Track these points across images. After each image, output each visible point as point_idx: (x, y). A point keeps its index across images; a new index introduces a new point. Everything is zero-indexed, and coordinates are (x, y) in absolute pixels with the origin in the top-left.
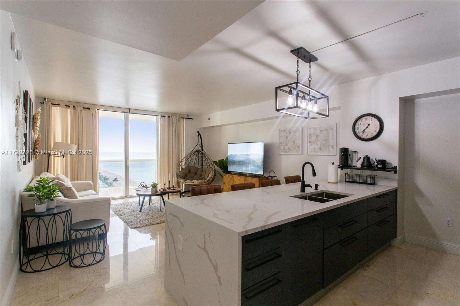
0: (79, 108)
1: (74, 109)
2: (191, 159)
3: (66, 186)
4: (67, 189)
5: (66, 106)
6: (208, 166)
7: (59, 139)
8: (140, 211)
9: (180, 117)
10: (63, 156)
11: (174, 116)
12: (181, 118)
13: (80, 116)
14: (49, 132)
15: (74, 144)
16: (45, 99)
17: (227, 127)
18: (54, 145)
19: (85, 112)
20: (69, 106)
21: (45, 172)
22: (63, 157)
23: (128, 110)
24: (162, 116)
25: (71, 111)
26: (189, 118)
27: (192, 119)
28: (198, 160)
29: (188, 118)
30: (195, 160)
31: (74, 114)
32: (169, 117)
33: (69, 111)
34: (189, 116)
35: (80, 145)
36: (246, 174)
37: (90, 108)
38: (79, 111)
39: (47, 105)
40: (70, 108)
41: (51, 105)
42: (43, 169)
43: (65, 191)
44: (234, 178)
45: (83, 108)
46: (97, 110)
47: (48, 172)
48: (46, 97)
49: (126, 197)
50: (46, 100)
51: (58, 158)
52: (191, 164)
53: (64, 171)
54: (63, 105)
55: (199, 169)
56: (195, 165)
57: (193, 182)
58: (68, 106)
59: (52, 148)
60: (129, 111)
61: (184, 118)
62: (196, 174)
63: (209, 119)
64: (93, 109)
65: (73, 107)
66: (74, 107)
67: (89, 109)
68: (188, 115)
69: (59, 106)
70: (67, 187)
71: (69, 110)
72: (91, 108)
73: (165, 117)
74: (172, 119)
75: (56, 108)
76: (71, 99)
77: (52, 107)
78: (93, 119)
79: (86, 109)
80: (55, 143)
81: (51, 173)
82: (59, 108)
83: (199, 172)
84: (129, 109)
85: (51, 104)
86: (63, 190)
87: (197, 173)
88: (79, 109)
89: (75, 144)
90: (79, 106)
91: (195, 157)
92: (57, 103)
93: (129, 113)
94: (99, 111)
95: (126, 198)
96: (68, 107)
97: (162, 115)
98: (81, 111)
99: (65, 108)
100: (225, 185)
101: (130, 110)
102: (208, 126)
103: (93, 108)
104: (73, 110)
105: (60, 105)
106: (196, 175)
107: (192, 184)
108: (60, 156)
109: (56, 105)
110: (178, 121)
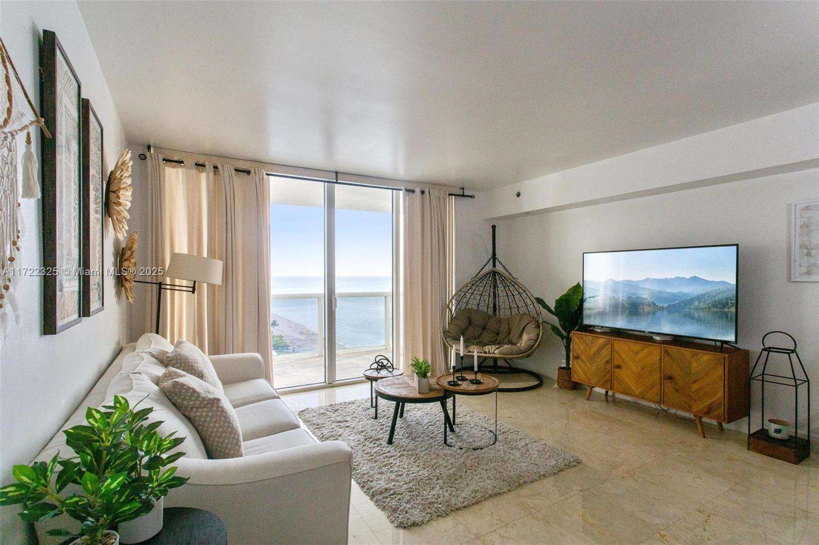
0: (227, 171)
1: (215, 174)
2: (472, 294)
3: (203, 394)
4: (206, 406)
5: (196, 164)
6: (515, 311)
7: (182, 247)
8: (390, 442)
9: (447, 193)
10: (191, 289)
11: (434, 190)
12: (449, 194)
13: (228, 189)
14: (160, 228)
15: (215, 259)
16: (149, 147)
17: (569, 211)
18: (172, 260)
19: (239, 180)
20: (204, 166)
21: (151, 332)
22: (193, 292)
23: (334, 175)
24: (406, 190)
25: (208, 179)
26: (465, 194)
27: (471, 196)
29: (462, 194)
30: (481, 295)
31: (215, 183)
32: (423, 192)
33: (204, 178)
34: (465, 190)
35: (230, 262)
36: (651, 335)
37: (250, 169)
38: (227, 180)
39: (154, 161)
40: (205, 171)
41: (162, 163)
42: (148, 327)
43: (198, 414)
44: (616, 347)
45: (236, 170)
46: (265, 176)
47: (157, 332)
48: (152, 143)
49: (331, 384)
50: (152, 151)
51: (181, 295)
52: (472, 305)
53: (194, 331)
54: (189, 162)
56: (481, 308)
57: (487, 351)
58: (200, 166)
59: (167, 269)
60: (337, 177)
61: (452, 195)
62: (484, 328)
63: (518, 195)
64: (257, 171)
65: (212, 167)
66: (216, 167)
67: (248, 172)
68: (463, 189)
69: (182, 165)
70: (204, 399)
71: (203, 176)
72: (253, 172)
73: (413, 191)
74: (430, 196)
75: (174, 170)
76: (208, 146)
77: (167, 168)
78: (259, 199)
79: (242, 173)
80: (174, 256)
81: (166, 338)
82: (180, 169)
83: (492, 324)
84: (337, 173)
85: (164, 160)
86: (194, 410)
87: (488, 327)
88: (226, 174)
89: (218, 259)
90: (225, 165)
91: (482, 289)
92: (176, 159)
93: (337, 183)
94: (270, 177)
95: (331, 387)
96: (201, 168)
97: (407, 188)
98: (230, 176)
99: (194, 171)
100: (580, 361)
101: (339, 174)
102: (514, 212)
103: (256, 169)
104: (212, 174)
105: (182, 162)
106: (487, 333)
107: (484, 355)
109: (174, 164)
110: (442, 201)
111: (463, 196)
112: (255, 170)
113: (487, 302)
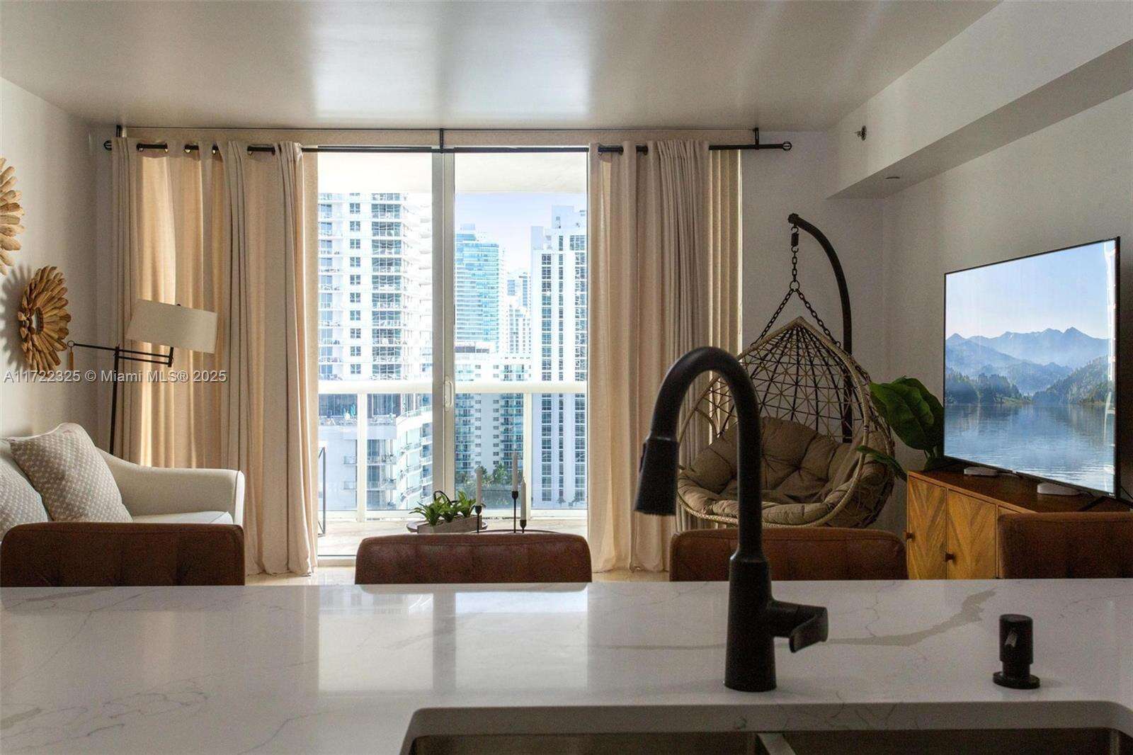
0: (235, 152)
1: (214, 161)
5: (187, 147)
9: (706, 147)
11: (670, 143)
12: (713, 148)
16: (119, 128)
20: (199, 148)
22: (170, 364)
23: (436, 136)
24: (602, 150)
25: (204, 168)
26: (761, 143)
27: (780, 146)
28: (811, 383)
30: (797, 383)
32: (643, 150)
33: (198, 170)
34: (761, 133)
37: (272, 145)
38: (232, 163)
39: (124, 151)
40: (200, 158)
41: (137, 151)
45: (249, 149)
48: (124, 121)
50: (123, 134)
54: (177, 145)
55: (815, 436)
56: (801, 418)
58: (192, 149)
60: (441, 140)
62: (796, 467)
63: (863, 134)
64: (284, 148)
65: (211, 151)
66: (216, 150)
67: (272, 150)
68: (756, 130)
69: (165, 151)
71: (198, 166)
72: (276, 148)
73: (619, 150)
74: (660, 160)
75: (156, 161)
77: (145, 159)
79: (260, 155)
82: (165, 158)
84: (442, 131)
85: (141, 146)
87: (803, 465)
88: (232, 159)
90: (231, 144)
91: (793, 370)
92: (158, 142)
94: (317, 154)
96: (194, 152)
97: (604, 145)
98: (241, 162)
99: (183, 159)
103: (283, 144)
104: (209, 162)
105: (166, 147)
106: (796, 474)
108: (150, 358)
109: (157, 150)
110: (690, 165)
111: (757, 146)
112: (279, 146)
113: (814, 403)
